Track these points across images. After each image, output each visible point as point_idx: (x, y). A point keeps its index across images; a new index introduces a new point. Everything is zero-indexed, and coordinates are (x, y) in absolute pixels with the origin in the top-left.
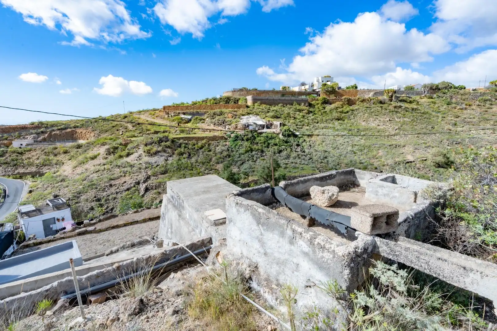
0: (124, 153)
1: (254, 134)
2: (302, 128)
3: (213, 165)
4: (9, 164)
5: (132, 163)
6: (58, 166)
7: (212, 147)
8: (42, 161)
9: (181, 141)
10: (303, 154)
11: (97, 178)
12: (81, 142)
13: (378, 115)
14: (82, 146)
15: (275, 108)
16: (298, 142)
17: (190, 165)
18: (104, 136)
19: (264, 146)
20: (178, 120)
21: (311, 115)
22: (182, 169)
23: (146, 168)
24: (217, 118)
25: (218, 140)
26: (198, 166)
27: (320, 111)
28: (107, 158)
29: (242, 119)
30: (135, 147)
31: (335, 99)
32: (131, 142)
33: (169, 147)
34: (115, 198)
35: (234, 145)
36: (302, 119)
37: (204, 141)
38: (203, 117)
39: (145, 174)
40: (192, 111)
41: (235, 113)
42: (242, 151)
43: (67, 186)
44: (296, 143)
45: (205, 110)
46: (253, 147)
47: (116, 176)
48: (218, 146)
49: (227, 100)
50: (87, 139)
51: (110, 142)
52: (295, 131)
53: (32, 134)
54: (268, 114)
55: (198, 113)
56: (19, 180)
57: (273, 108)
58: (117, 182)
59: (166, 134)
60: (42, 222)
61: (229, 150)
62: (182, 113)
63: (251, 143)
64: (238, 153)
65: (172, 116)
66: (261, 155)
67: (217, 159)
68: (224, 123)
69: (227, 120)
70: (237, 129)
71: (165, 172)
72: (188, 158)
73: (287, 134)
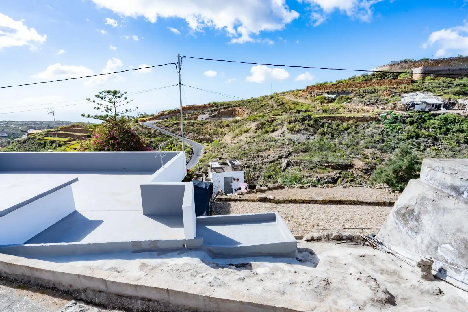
0: (270, 129)
1: (423, 116)
3: (361, 149)
4: (195, 131)
5: (276, 138)
6: (222, 136)
7: (361, 129)
8: (213, 131)
9: (324, 120)
11: (248, 148)
12: (237, 118)
14: (238, 122)
17: (333, 146)
18: (255, 113)
19: (439, 131)
20: (322, 99)
22: (323, 149)
23: (288, 144)
24: (368, 96)
25: (368, 121)
26: (343, 148)
28: (256, 132)
29: (403, 97)
30: (279, 124)
32: (277, 119)
33: (311, 126)
34: (261, 168)
35: (391, 128)
37: (351, 122)
38: (349, 96)
39: (287, 150)
40: (337, 90)
41: (393, 90)
42: (403, 135)
43: (228, 152)
45: (351, 89)
46: (420, 133)
47: (262, 148)
48: (367, 128)
49: (383, 75)
50: (242, 116)
51: (259, 118)
53: (209, 111)
55: (343, 92)
56: (199, 143)
57: (457, 81)
58: (264, 154)
59: (309, 113)
60: (223, 178)
61: (382, 134)
62: (326, 93)
63: (417, 127)
64: (396, 138)
65: (314, 96)
66: (433, 143)
67: (366, 143)
68: (376, 102)
69: (381, 98)
70: (396, 109)
71: (306, 150)
72: (331, 138)
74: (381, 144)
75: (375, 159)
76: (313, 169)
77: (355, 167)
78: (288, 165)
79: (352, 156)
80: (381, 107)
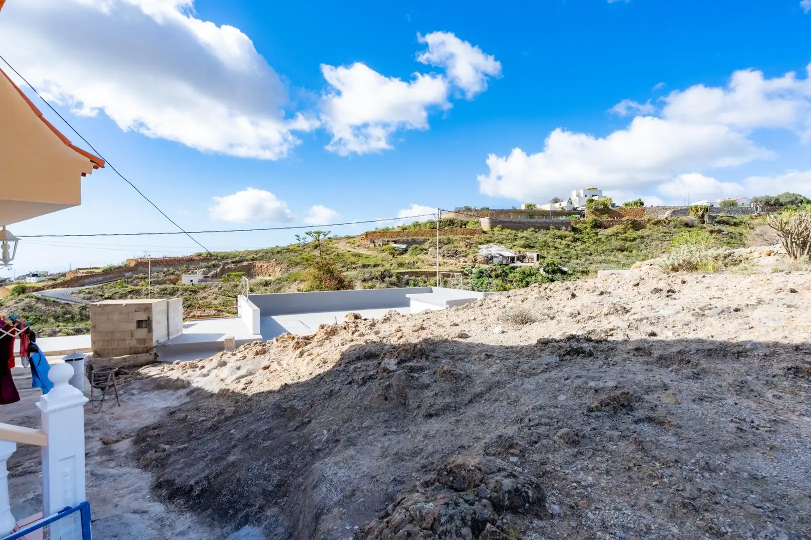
1: (505, 269)
2: (568, 262)
15: (525, 234)
18: (294, 270)
19: (521, 285)
20: (390, 250)
21: (579, 243)
24: (445, 247)
27: (590, 238)
29: (479, 249)
31: (611, 221)
35: (479, 283)
36: (566, 250)
38: (422, 246)
40: (405, 238)
45: (423, 238)
49: (451, 222)
50: (270, 275)
52: (560, 266)
54: (515, 243)
55: (415, 242)
57: (520, 234)
62: (392, 241)
65: (379, 245)
68: (456, 255)
69: (460, 250)
70: (477, 263)
73: (550, 270)
80: (462, 259)
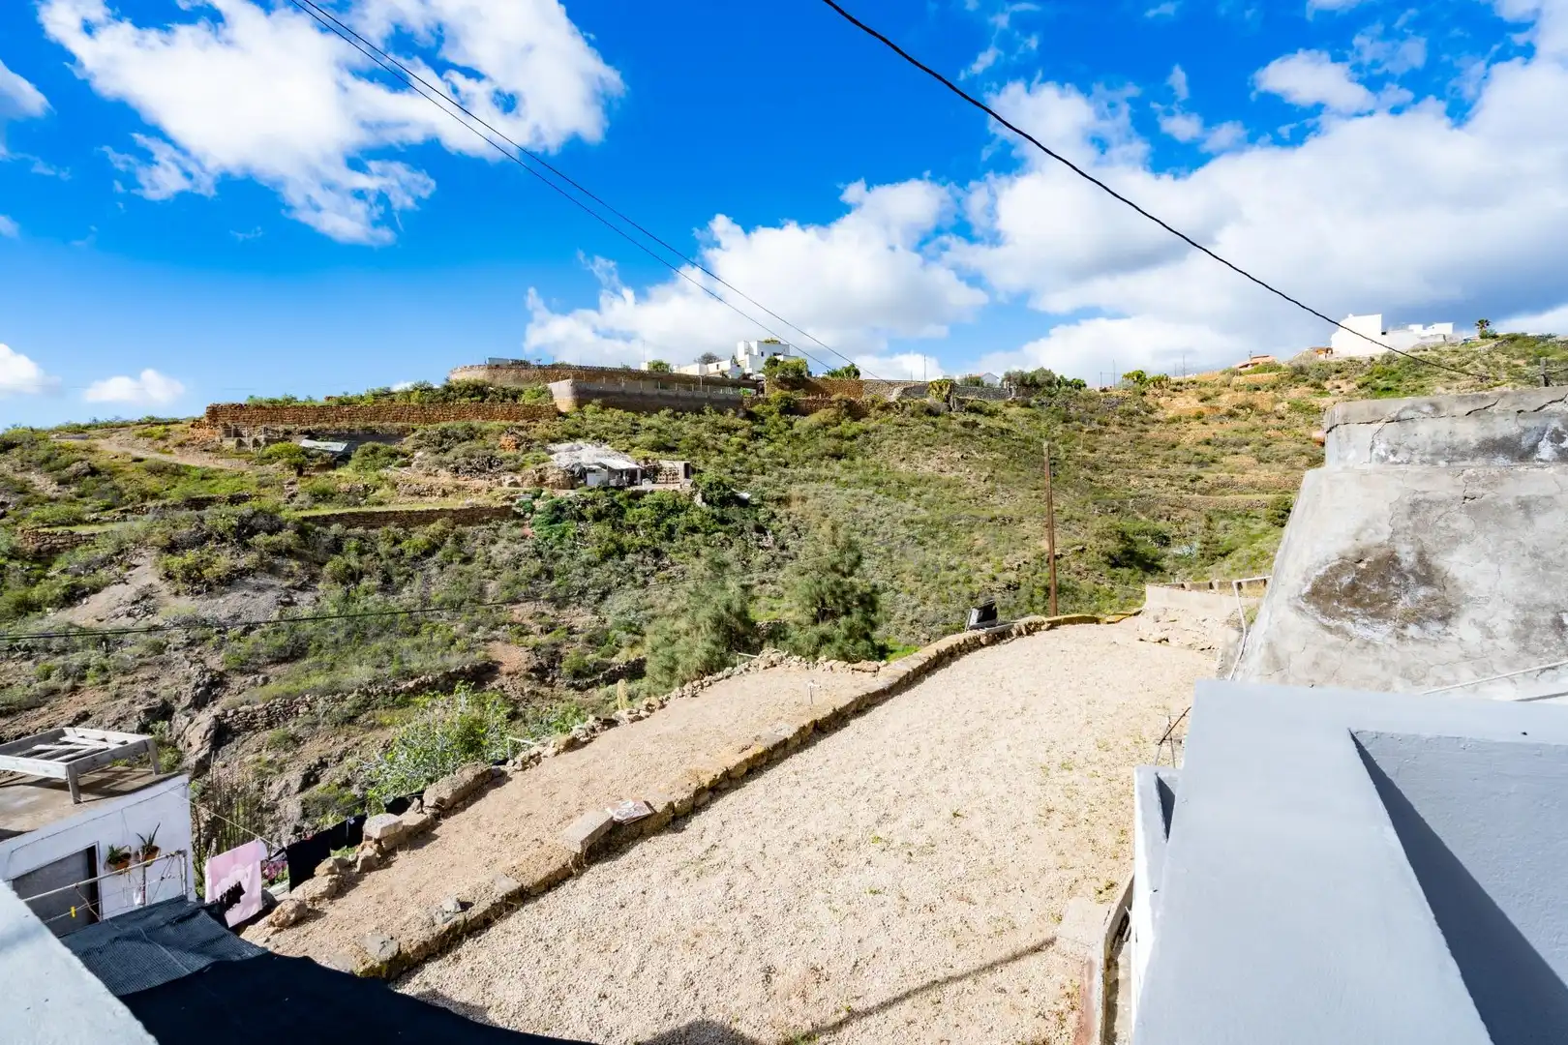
1: (616, 498)
2: (748, 481)
3: (498, 609)
5: (105, 629)
7: (474, 546)
9: (336, 528)
10: (784, 553)
13: (931, 446)
15: (655, 420)
16: (757, 519)
19: (656, 534)
20: (291, 455)
21: (762, 442)
22: (370, 634)
23: (191, 643)
24: (459, 449)
25: (489, 521)
27: (781, 432)
29: (552, 453)
30: (104, 563)
31: (815, 401)
32: (75, 542)
33: (288, 553)
35: (554, 537)
37: (436, 527)
38: (395, 447)
39: (194, 671)
40: (344, 424)
41: (523, 433)
42: (589, 553)
44: (750, 524)
45: (399, 424)
46: (623, 541)
48: (493, 542)
49: (478, 390)
52: (734, 489)
54: (637, 440)
55: (371, 434)
57: (644, 422)
59: (259, 505)
61: (540, 555)
62: (302, 433)
63: (614, 527)
64: (576, 563)
65: (256, 443)
66: (655, 564)
67: (508, 588)
68: (491, 467)
69: (501, 454)
70: (547, 485)
71: (292, 653)
72: (383, 590)
73: (717, 497)
74: (546, 587)
75: (548, 632)
76: (354, 717)
77: (504, 669)
78: (221, 735)
79: (478, 635)
80: (507, 478)
